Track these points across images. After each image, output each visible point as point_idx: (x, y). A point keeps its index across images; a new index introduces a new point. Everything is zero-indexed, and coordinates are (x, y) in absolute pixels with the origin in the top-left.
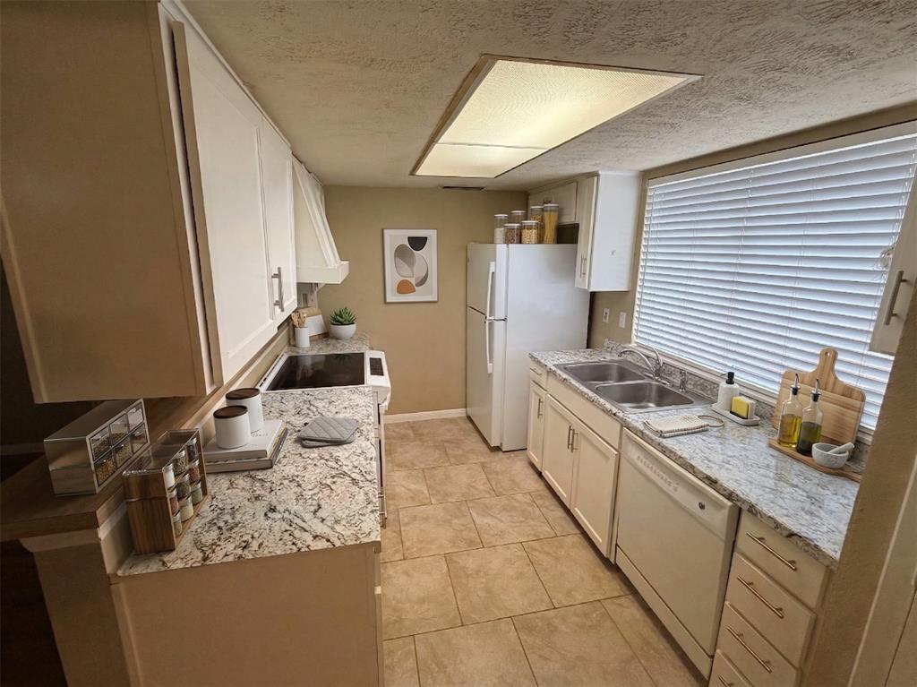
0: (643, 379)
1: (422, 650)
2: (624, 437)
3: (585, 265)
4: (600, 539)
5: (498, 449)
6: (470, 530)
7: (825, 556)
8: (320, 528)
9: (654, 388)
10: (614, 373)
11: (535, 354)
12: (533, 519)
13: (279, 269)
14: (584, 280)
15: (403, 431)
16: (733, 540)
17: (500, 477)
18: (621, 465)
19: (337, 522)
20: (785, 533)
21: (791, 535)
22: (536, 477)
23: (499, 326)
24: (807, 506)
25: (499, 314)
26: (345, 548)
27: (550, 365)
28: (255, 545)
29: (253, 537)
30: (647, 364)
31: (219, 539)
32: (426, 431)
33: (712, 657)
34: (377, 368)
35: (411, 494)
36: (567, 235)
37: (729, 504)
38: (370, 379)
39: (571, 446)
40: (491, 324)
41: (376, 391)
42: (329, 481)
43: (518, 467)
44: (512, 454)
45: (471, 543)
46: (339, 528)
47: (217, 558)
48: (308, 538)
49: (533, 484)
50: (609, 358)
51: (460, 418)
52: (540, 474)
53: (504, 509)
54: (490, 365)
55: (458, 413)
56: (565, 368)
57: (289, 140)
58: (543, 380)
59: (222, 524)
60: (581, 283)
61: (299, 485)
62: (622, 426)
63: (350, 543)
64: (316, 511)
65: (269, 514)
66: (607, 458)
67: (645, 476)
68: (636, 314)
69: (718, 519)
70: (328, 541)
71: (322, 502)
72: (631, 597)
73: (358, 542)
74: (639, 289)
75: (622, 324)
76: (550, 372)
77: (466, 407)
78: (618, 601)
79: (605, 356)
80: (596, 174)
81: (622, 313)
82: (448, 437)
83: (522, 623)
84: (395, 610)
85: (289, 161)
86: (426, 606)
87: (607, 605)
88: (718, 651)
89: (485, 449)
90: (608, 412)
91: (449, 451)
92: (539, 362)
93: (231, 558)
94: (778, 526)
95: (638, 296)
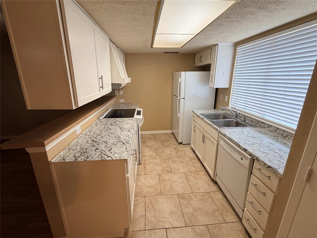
0: (231, 119)
1: (147, 201)
2: (219, 137)
3: (213, 79)
4: (211, 173)
5: (181, 143)
6: (168, 167)
7: (279, 174)
8: (109, 154)
9: (234, 122)
10: (222, 117)
11: (194, 111)
12: (190, 166)
13: (102, 76)
14: (212, 83)
15: (150, 137)
16: (251, 170)
17: (181, 152)
18: (219, 147)
19: (115, 153)
20: (267, 166)
21: (269, 167)
22: (193, 153)
23: (182, 100)
24: (279, 159)
25: (182, 96)
26: (116, 160)
27: (198, 114)
28: (90, 157)
29: (90, 156)
30: (233, 114)
31: (81, 155)
32: (157, 137)
33: (243, 211)
34: (139, 113)
35: (150, 155)
36: (207, 68)
37: (250, 157)
38: (136, 116)
39: (203, 141)
40: (179, 100)
41: (137, 120)
42: (115, 143)
43: (187, 149)
44: (186, 145)
45: (168, 171)
46: (115, 155)
47: (79, 159)
48: (106, 157)
49: (192, 155)
50: (220, 112)
51: (170, 133)
52: (194, 152)
53: (181, 162)
54: (178, 114)
55: (170, 131)
56: (203, 115)
57: (108, 36)
58: (196, 119)
59: (82, 152)
60: (211, 85)
61: (107, 144)
62: (219, 133)
63: (118, 159)
64: (109, 151)
65: (96, 150)
66: (214, 144)
67: (226, 150)
68: (231, 96)
69: (246, 163)
70: (111, 158)
71: (112, 148)
72: (220, 192)
73: (120, 159)
74: (232, 87)
75: (226, 100)
76: (198, 116)
77: (172, 130)
78: (216, 193)
79: (219, 112)
80: (216, 45)
81: (226, 96)
82: (165, 139)
83: (181, 196)
84: (141, 189)
85: (108, 42)
86: (150, 189)
87: (211, 193)
88: (245, 209)
89: (177, 143)
90: (214, 128)
91: (164, 143)
92: (195, 113)
93: (83, 160)
94: (265, 164)
95: (232, 89)
